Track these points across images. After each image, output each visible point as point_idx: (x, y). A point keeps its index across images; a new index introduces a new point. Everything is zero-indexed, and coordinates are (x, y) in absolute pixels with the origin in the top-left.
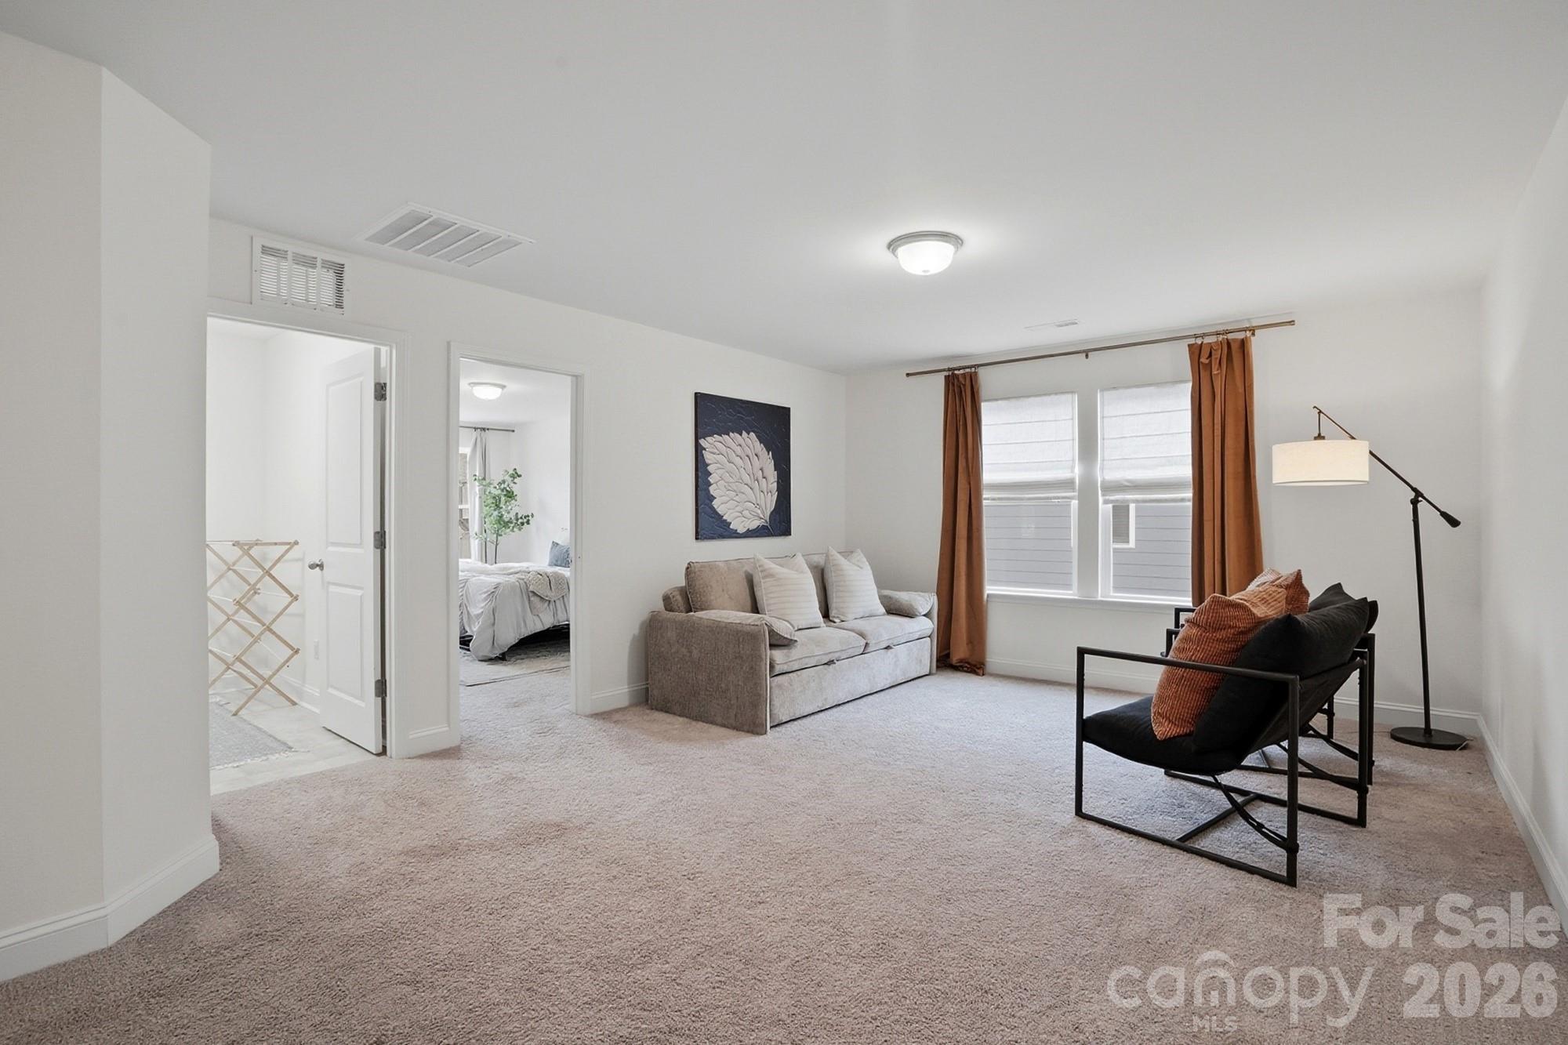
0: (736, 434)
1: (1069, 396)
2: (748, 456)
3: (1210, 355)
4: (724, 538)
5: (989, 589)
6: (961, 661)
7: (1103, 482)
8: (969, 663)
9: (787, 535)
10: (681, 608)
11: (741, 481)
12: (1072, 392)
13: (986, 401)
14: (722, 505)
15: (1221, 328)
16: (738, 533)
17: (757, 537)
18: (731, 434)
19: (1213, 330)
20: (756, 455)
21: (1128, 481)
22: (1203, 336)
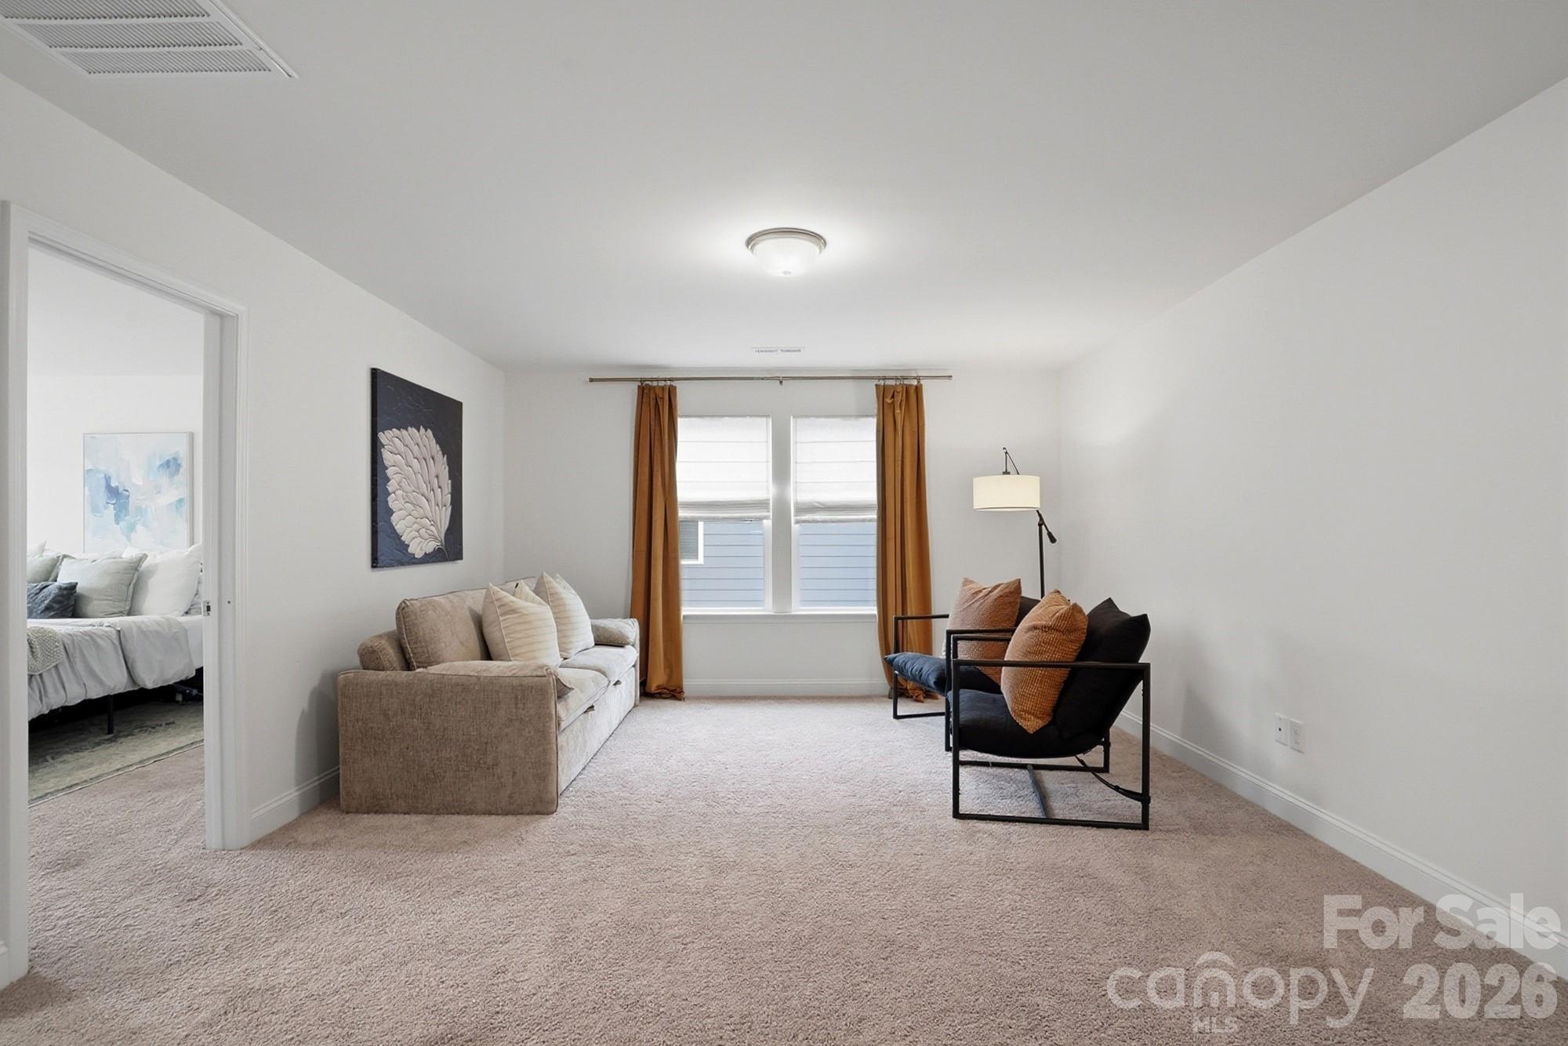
0: (414, 429)
1: (764, 419)
2: (425, 459)
3: (893, 397)
4: (403, 565)
5: (686, 610)
6: (658, 687)
7: (796, 503)
8: (668, 690)
9: (458, 559)
10: (395, 665)
11: (417, 490)
12: (768, 416)
13: (682, 417)
14: (402, 522)
15: (899, 374)
16: (416, 559)
17: (434, 562)
18: (409, 428)
19: (893, 374)
20: (433, 458)
21: (818, 503)
22: (885, 378)
